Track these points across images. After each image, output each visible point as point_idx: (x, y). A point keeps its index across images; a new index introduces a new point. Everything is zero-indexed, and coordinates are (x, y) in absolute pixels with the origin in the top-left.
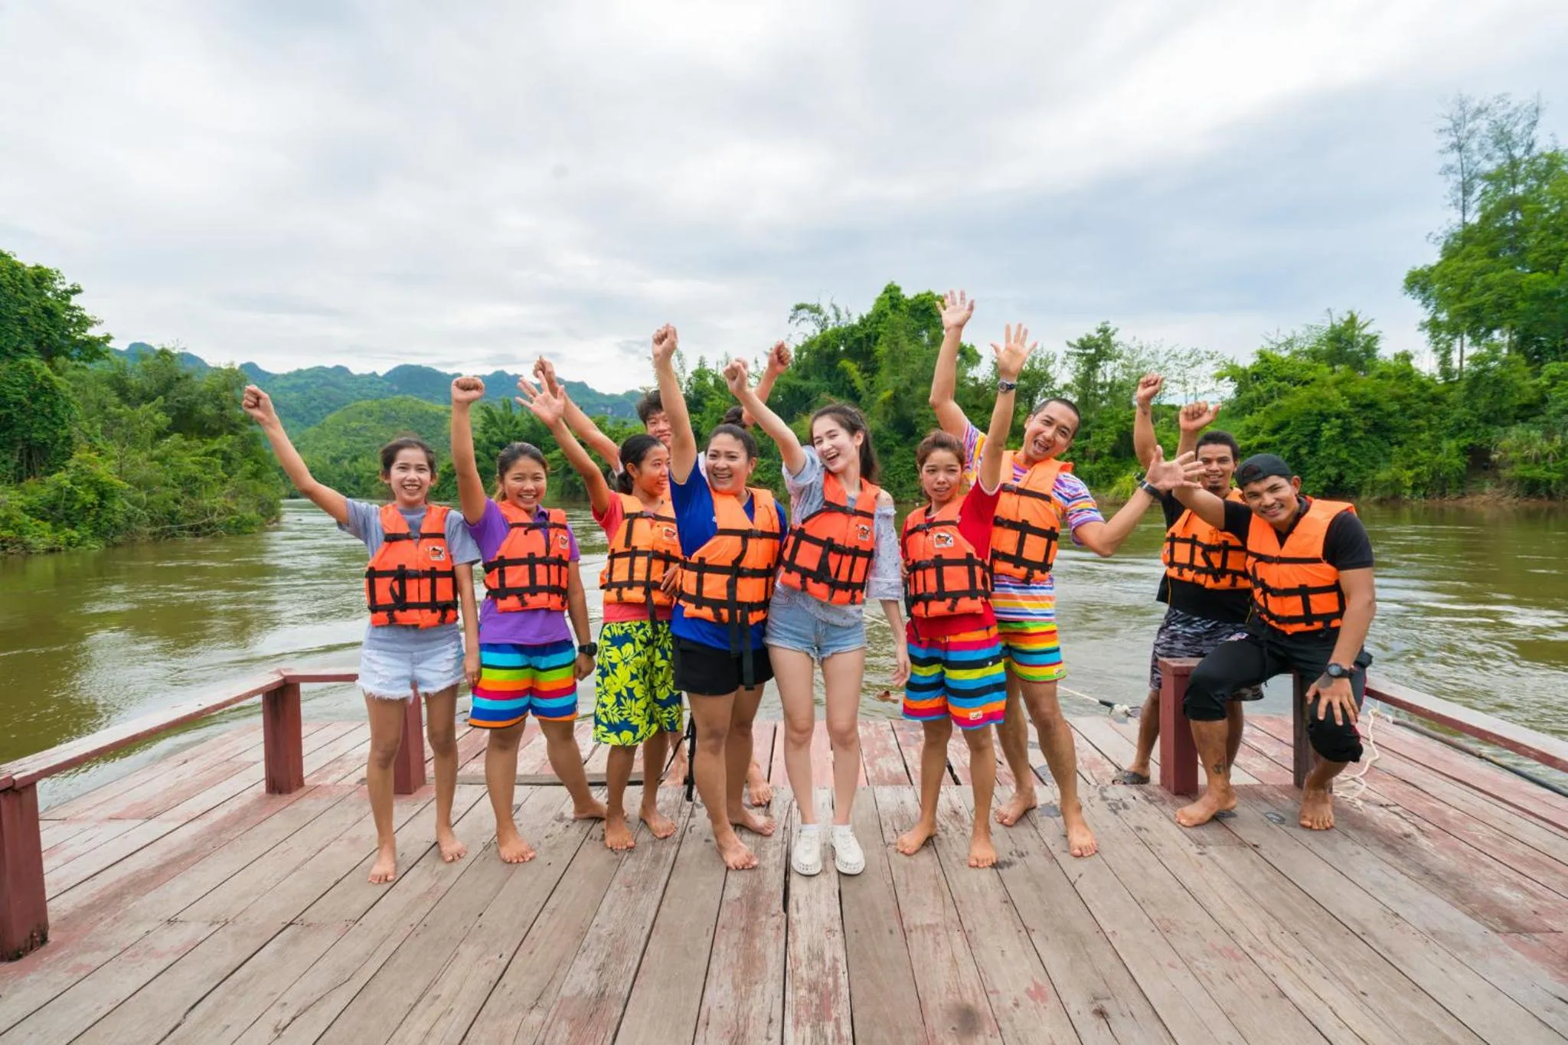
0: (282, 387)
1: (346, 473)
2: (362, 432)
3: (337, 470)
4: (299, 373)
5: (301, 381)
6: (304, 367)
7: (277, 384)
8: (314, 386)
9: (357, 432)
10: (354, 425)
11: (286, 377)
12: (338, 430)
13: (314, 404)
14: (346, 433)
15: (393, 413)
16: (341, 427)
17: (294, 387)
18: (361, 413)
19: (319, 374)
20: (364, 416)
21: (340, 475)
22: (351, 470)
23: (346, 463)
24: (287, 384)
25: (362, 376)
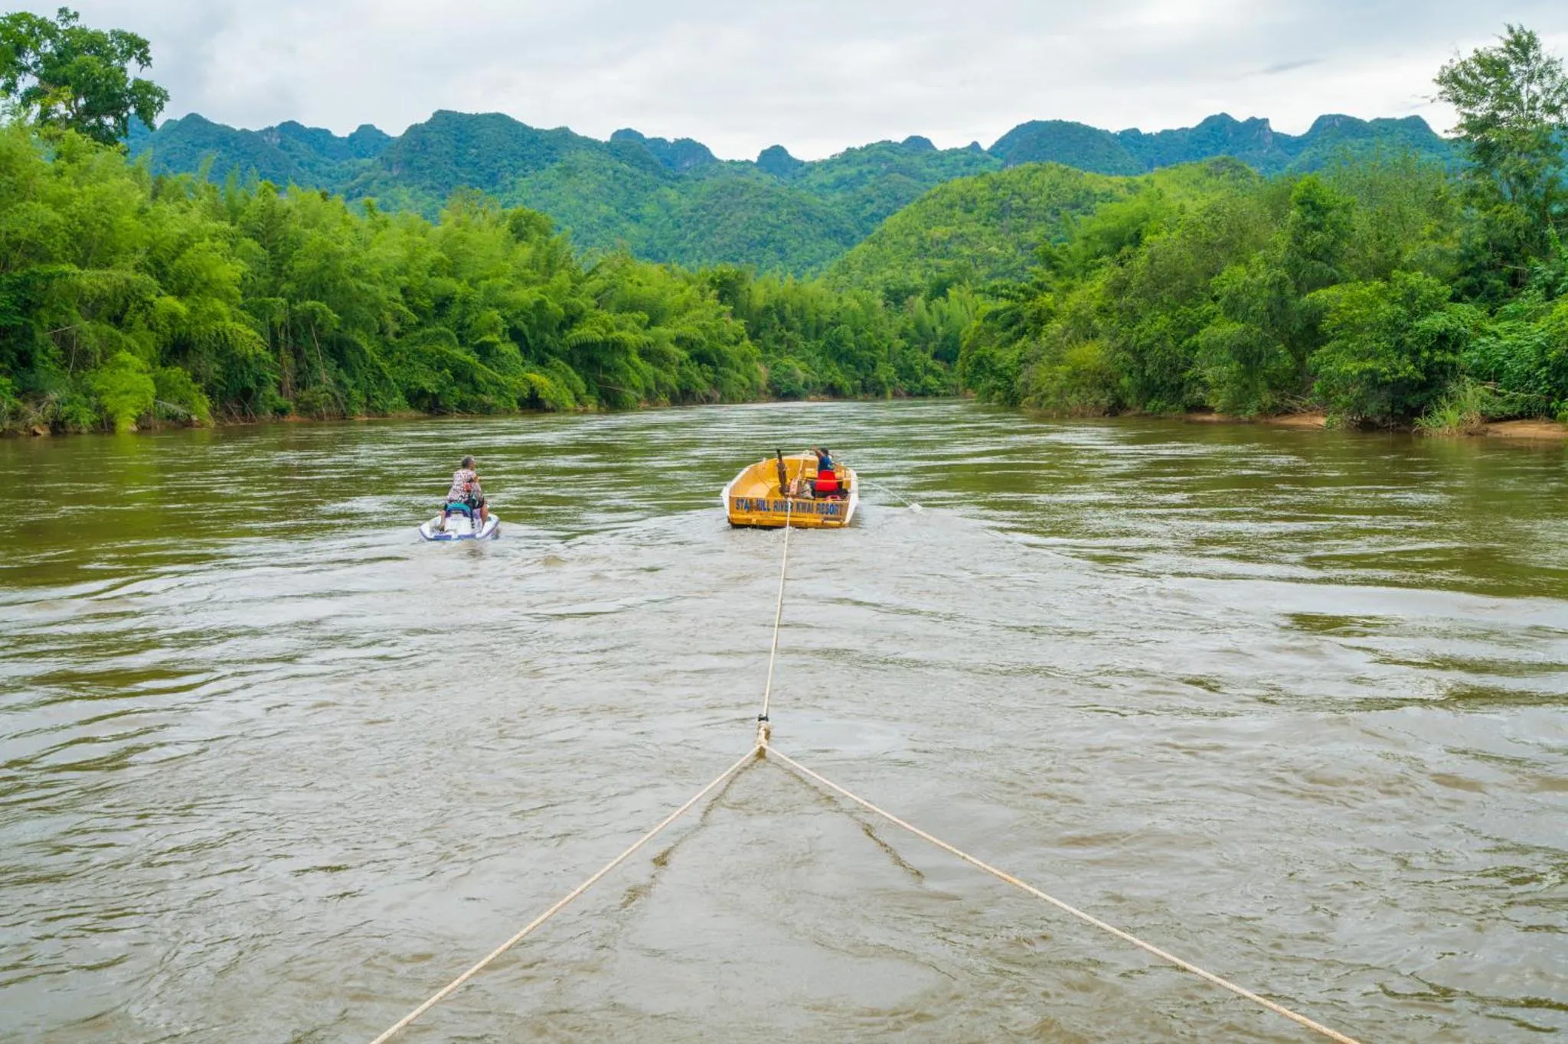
0: (822, 186)
1: (919, 326)
2: (953, 248)
3: (899, 320)
4: (849, 156)
5: (852, 171)
6: (858, 144)
7: (815, 179)
8: (871, 178)
9: (943, 249)
10: (939, 232)
11: (828, 165)
12: (907, 246)
13: (870, 208)
14: (923, 251)
15: (1017, 202)
16: (913, 240)
17: (840, 182)
18: (951, 206)
19: (881, 154)
20: (958, 212)
21: (903, 335)
22: (930, 320)
23: (919, 301)
24: (829, 179)
25: (954, 152)
